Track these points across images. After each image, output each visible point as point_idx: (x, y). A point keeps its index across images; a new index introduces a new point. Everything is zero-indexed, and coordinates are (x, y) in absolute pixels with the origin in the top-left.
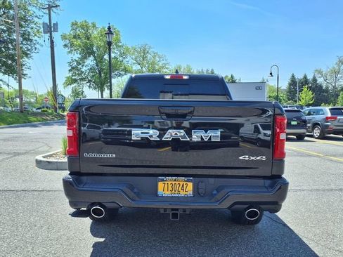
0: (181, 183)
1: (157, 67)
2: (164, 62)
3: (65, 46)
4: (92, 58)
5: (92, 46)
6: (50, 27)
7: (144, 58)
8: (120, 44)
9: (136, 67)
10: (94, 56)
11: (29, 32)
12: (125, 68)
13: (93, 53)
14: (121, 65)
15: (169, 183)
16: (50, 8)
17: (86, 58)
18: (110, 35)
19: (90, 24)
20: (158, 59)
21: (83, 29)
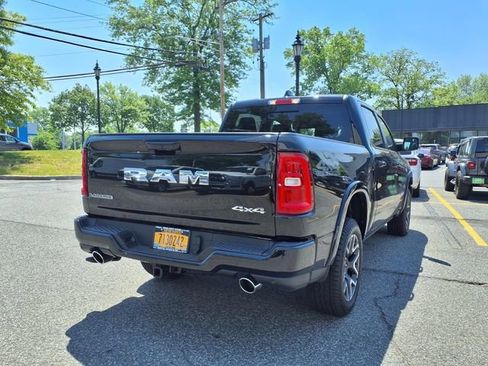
0: (177, 236)
1: (421, 83)
2: (436, 73)
3: (289, 65)
4: (323, 78)
5: (323, 61)
6: (260, 43)
7: (400, 71)
8: (364, 54)
9: (388, 86)
10: (326, 76)
11: (239, 53)
12: (370, 88)
13: (325, 70)
14: (363, 84)
15: (166, 234)
16: (261, 18)
17: (315, 79)
18: (299, 47)
19: (322, 32)
20: (424, 70)
21: (311, 39)
